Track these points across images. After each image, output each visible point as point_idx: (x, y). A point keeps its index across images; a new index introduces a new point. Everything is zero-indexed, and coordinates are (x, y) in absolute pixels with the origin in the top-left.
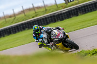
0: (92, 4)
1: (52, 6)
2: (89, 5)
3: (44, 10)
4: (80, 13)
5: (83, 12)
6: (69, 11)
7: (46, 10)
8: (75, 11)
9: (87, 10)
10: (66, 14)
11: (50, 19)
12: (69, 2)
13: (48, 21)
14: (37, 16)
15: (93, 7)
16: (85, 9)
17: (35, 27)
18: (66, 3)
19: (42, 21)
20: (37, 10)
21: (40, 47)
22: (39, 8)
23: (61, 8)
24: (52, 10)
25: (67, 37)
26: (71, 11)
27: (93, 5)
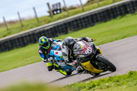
0: (87, 17)
1: (30, 20)
2: (84, 18)
3: (20, 25)
4: (71, 30)
5: (74, 28)
6: (54, 28)
7: (22, 26)
8: (64, 27)
9: (80, 25)
10: (50, 32)
11: (28, 38)
12: (54, 14)
13: (25, 41)
14: (9, 34)
15: (88, 21)
16: (77, 24)
18: (50, 16)
19: (17, 41)
20: (9, 26)
21: (49, 70)
22: (12, 23)
23: (43, 23)
24: (30, 26)
25: (98, 52)
26: (58, 26)
27: (90, 19)
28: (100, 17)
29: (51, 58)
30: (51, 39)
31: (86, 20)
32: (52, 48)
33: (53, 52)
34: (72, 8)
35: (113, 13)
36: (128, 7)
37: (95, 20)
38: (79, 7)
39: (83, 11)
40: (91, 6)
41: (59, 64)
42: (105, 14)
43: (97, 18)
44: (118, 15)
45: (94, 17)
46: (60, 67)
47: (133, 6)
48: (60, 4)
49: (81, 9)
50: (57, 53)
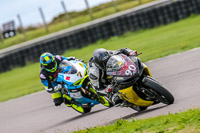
0: (53, 42)
4: (29, 60)
5: (34, 58)
12: (5, 38)
15: (55, 47)
17: (46, 56)
21: (57, 105)
28: (73, 41)
29: (59, 86)
30: (58, 57)
31: (52, 46)
32: (60, 70)
33: (62, 76)
34: (31, 29)
35: (91, 35)
36: (113, 27)
37: (65, 46)
38: (41, 27)
39: (48, 32)
40: (59, 25)
41: (72, 95)
42: (80, 37)
43: (67, 43)
44: (98, 39)
45: (64, 42)
46: (73, 99)
47: (121, 25)
48: (13, 23)
49: (43, 30)
50: (68, 78)
